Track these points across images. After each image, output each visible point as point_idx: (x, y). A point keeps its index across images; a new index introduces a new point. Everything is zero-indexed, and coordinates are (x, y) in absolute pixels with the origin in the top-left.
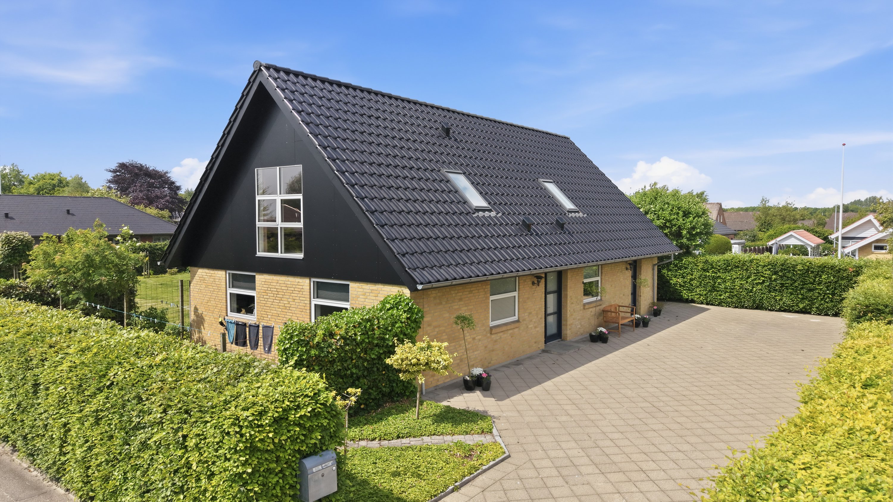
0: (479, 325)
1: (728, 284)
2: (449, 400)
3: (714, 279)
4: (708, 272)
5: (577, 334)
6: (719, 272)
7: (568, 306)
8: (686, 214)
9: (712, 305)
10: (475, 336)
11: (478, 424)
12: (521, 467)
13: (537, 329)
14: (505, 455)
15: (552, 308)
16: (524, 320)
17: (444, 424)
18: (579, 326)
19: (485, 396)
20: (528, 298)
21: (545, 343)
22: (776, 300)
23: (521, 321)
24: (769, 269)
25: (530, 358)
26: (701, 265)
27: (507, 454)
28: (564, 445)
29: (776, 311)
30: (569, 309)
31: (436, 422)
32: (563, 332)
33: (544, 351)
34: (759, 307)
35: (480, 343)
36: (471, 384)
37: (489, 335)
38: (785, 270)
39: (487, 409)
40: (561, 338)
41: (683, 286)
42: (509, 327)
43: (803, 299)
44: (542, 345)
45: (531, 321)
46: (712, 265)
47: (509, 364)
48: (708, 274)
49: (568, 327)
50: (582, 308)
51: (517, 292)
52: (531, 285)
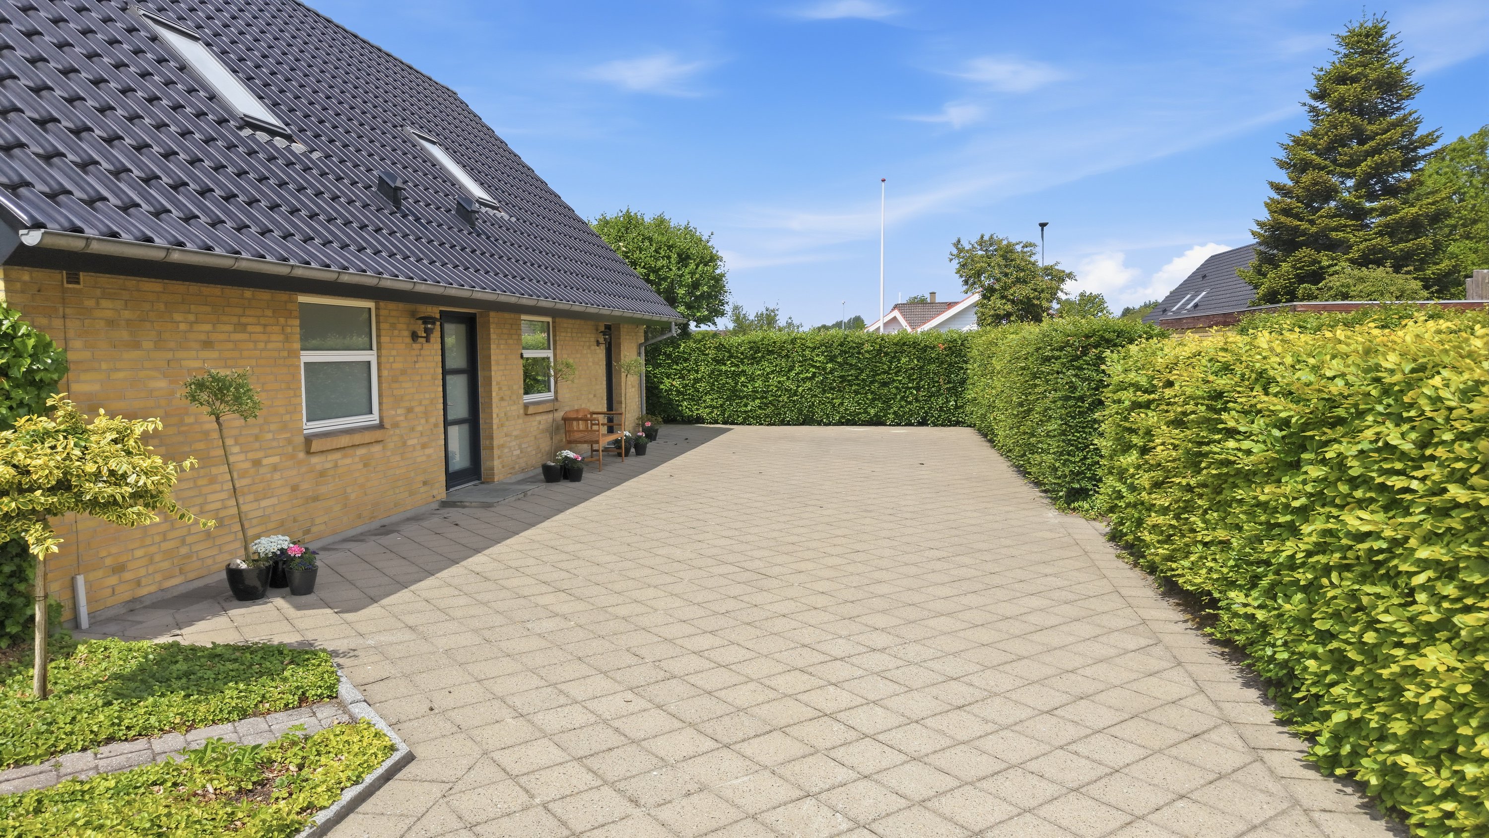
0: (273, 427)
1: (759, 383)
2: (178, 632)
3: (735, 375)
4: (725, 364)
5: (513, 468)
6: (743, 363)
7: (494, 405)
8: (684, 259)
9: (733, 423)
10: (259, 455)
11: (285, 680)
12: (460, 786)
13: (428, 451)
14: (396, 756)
15: (459, 408)
16: (396, 425)
17: (151, 699)
18: (518, 452)
19: (298, 608)
20: (403, 372)
21: (448, 488)
22: (834, 406)
23: (387, 425)
24: (823, 352)
25: (416, 518)
26: (712, 353)
27: (403, 749)
28: (576, 691)
29: (835, 424)
30: (495, 410)
31: (119, 695)
32: (484, 465)
33: (444, 504)
34: (808, 421)
35: (277, 476)
36: (253, 582)
37: (302, 455)
38: (846, 352)
39: (310, 636)
40: (479, 478)
41: (682, 393)
42: (357, 439)
43: (874, 399)
44: (439, 491)
45: (413, 429)
46: (729, 352)
47: (362, 534)
48: (724, 368)
49: (496, 452)
50: (522, 411)
51: (374, 352)
52: (409, 340)
